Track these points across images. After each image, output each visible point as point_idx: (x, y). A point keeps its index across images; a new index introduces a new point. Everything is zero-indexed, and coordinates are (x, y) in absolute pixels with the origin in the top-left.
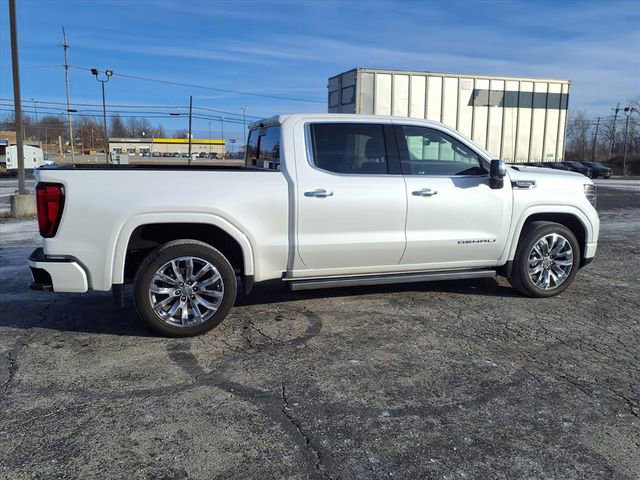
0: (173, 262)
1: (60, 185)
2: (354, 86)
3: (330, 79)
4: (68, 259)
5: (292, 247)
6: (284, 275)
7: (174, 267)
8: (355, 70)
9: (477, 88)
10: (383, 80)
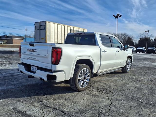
0: (82, 70)
1: (60, 48)
2: (45, 26)
3: (35, 23)
4: (61, 71)
5: (100, 65)
6: (97, 72)
7: (83, 71)
8: (46, 21)
9: (71, 29)
10: (52, 25)
